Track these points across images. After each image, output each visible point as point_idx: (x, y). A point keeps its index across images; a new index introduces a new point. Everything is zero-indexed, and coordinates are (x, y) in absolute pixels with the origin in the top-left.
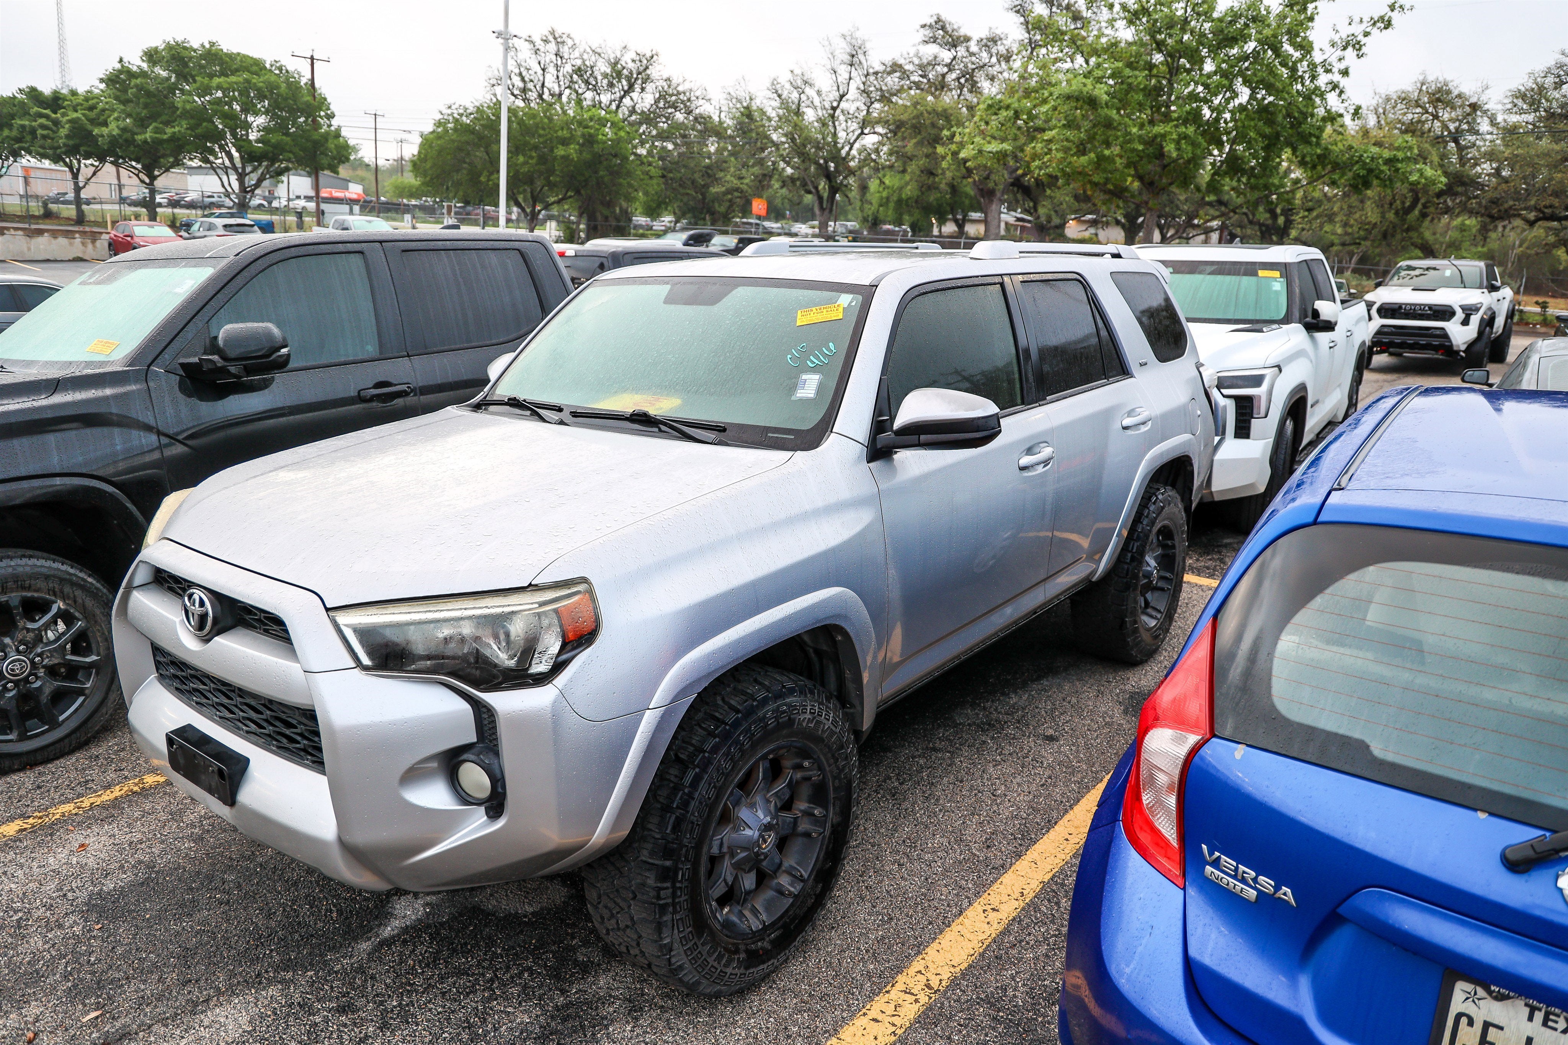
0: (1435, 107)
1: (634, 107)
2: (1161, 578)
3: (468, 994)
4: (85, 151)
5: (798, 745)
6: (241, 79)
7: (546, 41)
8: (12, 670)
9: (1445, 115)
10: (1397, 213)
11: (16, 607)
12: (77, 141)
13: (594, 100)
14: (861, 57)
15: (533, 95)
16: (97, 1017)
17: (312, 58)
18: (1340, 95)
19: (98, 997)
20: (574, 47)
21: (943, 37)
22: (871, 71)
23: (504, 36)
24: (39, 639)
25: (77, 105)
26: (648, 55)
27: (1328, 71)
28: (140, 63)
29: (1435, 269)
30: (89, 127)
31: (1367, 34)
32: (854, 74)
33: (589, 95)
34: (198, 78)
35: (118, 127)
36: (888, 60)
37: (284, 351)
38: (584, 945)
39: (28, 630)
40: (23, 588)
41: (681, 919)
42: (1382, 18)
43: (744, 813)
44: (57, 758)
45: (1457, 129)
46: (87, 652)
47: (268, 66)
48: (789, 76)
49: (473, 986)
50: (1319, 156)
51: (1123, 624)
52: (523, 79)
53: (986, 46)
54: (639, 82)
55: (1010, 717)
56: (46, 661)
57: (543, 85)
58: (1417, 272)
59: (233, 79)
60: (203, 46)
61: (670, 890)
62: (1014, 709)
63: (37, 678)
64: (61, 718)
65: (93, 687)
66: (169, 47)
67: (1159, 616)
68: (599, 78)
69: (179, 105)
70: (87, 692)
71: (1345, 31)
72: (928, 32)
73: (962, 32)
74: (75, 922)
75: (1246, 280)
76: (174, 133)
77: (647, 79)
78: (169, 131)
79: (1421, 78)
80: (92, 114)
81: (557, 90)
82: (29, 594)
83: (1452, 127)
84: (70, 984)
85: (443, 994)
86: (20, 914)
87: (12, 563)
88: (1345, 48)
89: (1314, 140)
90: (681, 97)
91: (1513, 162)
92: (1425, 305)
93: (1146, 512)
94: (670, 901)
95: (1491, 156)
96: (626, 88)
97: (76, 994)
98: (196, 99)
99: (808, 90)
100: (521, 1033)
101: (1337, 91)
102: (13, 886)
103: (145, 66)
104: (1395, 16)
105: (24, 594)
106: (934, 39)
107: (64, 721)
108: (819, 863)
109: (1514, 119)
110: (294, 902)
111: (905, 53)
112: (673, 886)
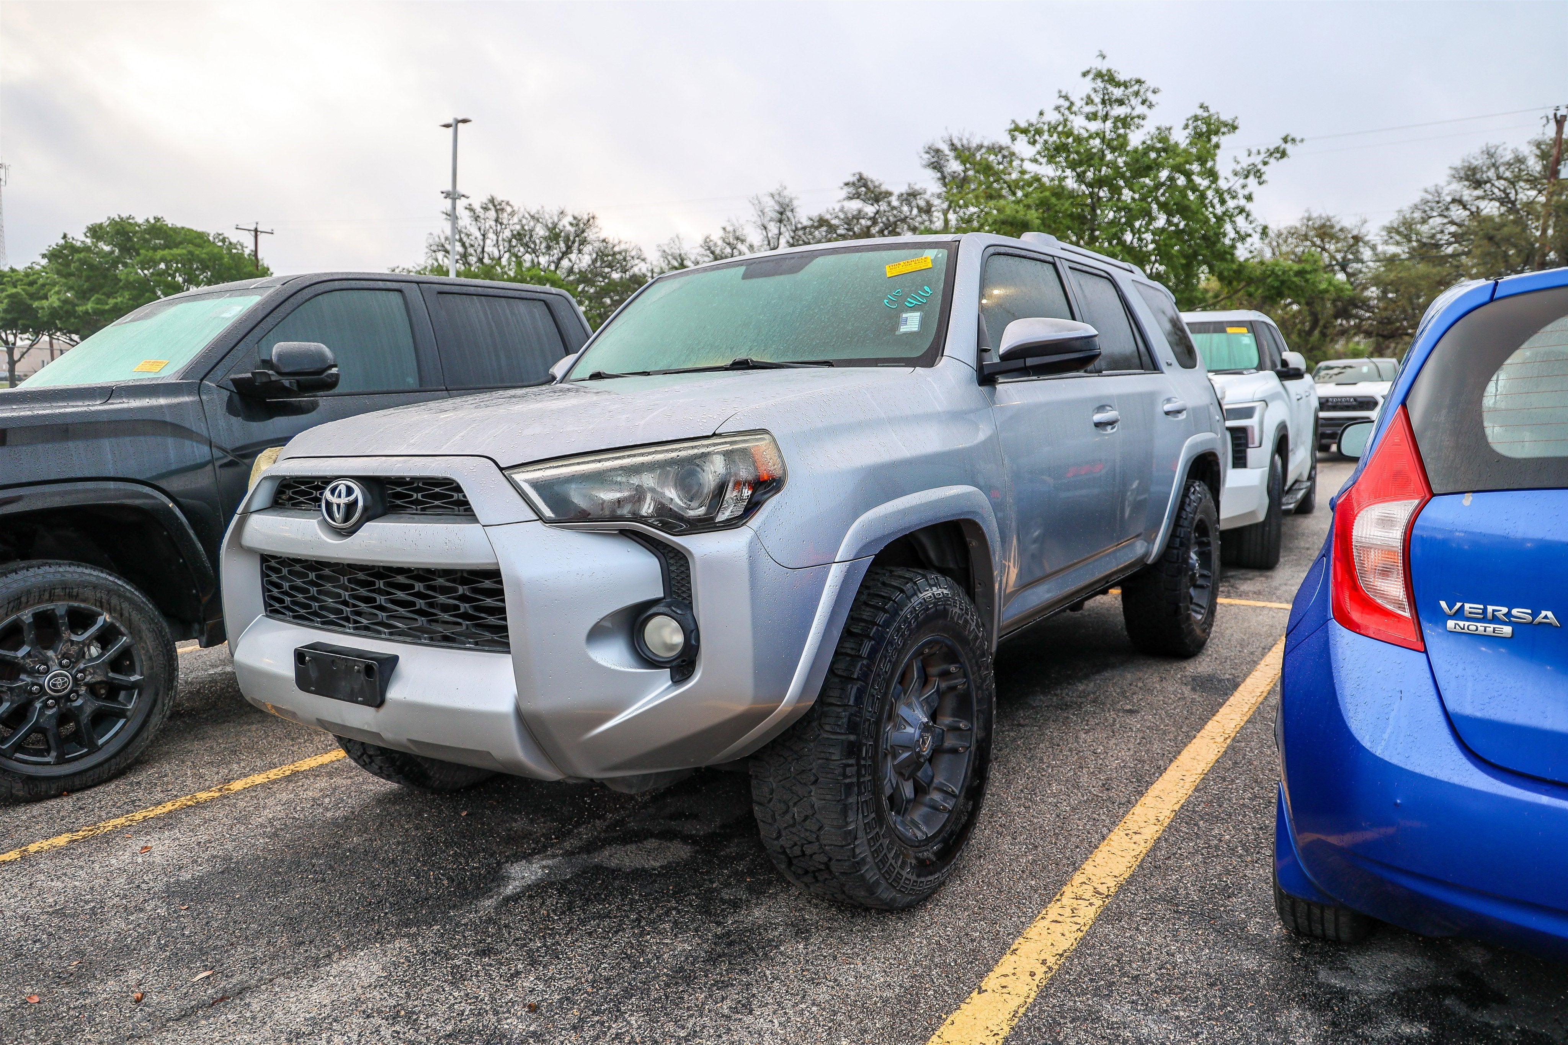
0: (1322, 240)
1: (572, 268)
2: (1202, 576)
3: (616, 932)
4: (24, 325)
5: (949, 643)
6: (184, 251)
7: (486, 209)
8: (54, 685)
9: (1332, 247)
10: (1299, 335)
11: (62, 617)
12: (16, 315)
13: (533, 261)
14: (789, 214)
15: (473, 260)
16: (208, 977)
17: (256, 231)
18: (1247, 218)
19: (203, 961)
20: (513, 214)
21: (866, 193)
22: (799, 226)
23: (453, 195)
24: (81, 655)
25: (17, 281)
26: (586, 217)
27: (1234, 197)
28: (83, 238)
29: (1350, 367)
30: (29, 302)
31: (1265, 163)
32: (783, 229)
33: (528, 257)
34: (142, 251)
35: (59, 299)
36: (815, 214)
37: (334, 370)
38: (726, 886)
39: (72, 642)
40: (71, 597)
41: (866, 801)
42: (1277, 150)
43: (903, 711)
44: (95, 786)
45: (1344, 258)
46: (131, 670)
47: (211, 239)
48: (721, 233)
49: (620, 925)
50: (1235, 272)
51: (1177, 610)
52: (463, 245)
53: (907, 200)
54: (576, 244)
55: (1084, 700)
56: (88, 678)
57: (483, 251)
58: (1336, 371)
59: (175, 251)
60: (147, 221)
61: (855, 768)
62: (1084, 694)
63: (78, 696)
64: (100, 742)
65: (136, 708)
66: (113, 223)
67: (1203, 611)
68: (538, 241)
69: (122, 277)
70: (128, 714)
71: (1245, 162)
72: (852, 190)
73: (884, 188)
74: (156, 906)
75: (1217, 337)
76: (116, 303)
77: (584, 242)
78: (112, 301)
79: (1306, 215)
80: (32, 290)
81: (496, 254)
82: (76, 604)
83: (1339, 256)
84: (168, 954)
85: (590, 934)
86: (92, 904)
87: (61, 570)
88: (1247, 177)
89: (1229, 257)
90: (618, 256)
91: (1395, 285)
92: (1350, 397)
93: (1187, 500)
94: (855, 780)
95: (1376, 281)
96: (564, 249)
97: (176, 960)
98: (139, 271)
99: (740, 246)
100: (687, 958)
101: (1244, 215)
102: (76, 883)
103: (88, 241)
104: (1289, 147)
105: (71, 603)
106: (857, 196)
107: (103, 745)
108: (968, 780)
109: (1392, 249)
110: (397, 874)
111: (831, 209)
112: (858, 764)
